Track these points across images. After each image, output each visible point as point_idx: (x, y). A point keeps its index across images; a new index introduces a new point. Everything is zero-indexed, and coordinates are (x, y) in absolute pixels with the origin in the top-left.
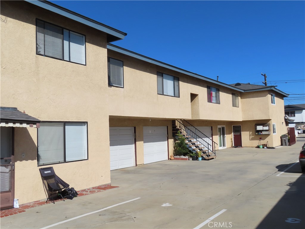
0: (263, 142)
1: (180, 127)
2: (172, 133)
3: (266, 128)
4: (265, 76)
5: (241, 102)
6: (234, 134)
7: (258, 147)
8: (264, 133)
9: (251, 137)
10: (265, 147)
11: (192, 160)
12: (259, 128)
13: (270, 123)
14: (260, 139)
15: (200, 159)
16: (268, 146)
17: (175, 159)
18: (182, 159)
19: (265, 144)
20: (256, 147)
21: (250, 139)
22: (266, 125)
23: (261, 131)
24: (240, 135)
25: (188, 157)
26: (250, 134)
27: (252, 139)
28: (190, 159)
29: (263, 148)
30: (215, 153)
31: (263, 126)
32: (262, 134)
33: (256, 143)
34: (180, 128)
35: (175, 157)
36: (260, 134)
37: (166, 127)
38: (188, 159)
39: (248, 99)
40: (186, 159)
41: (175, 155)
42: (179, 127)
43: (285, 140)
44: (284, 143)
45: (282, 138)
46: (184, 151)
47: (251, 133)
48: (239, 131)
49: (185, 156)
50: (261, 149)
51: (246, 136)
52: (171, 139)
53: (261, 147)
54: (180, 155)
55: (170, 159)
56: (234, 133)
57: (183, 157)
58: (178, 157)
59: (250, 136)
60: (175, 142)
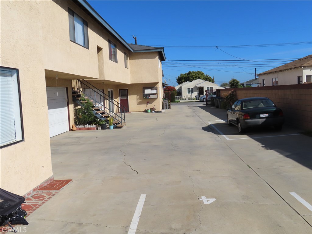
0: (150, 106)
1: (78, 89)
2: (72, 96)
3: (154, 92)
4: (135, 39)
5: (130, 63)
6: (120, 99)
7: (146, 111)
8: (152, 97)
9: (139, 101)
10: (153, 111)
11: (101, 129)
12: (148, 91)
13: (158, 87)
14: (148, 103)
15: (112, 127)
16: (155, 110)
17: (78, 129)
18: (88, 129)
19: (153, 108)
20: (144, 112)
21: (138, 103)
22: (154, 88)
23: (150, 95)
24: (127, 99)
25: (95, 126)
26: (138, 98)
27: (140, 103)
28: (98, 128)
29: (151, 112)
30: (124, 120)
31: (151, 90)
32: (150, 98)
33: (143, 107)
34: (78, 91)
35: (77, 126)
36: (148, 98)
37: (66, 88)
38: (96, 128)
39: (137, 60)
40: (93, 129)
41: (77, 125)
42: (76, 90)
43: (166, 104)
44: (165, 107)
45: (164, 102)
46: (90, 119)
47: (138, 96)
48: (126, 95)
49: (91, 125)
50: (149, 114)
51: (133, 100)
52: (71, 104)
53: (149, 111)
54: (84, 124)
55: (72, 130)
56: (120, 97)
57: (88, 126)
58: (82, 126)
59: (137, 100)
60: (75, 108)
